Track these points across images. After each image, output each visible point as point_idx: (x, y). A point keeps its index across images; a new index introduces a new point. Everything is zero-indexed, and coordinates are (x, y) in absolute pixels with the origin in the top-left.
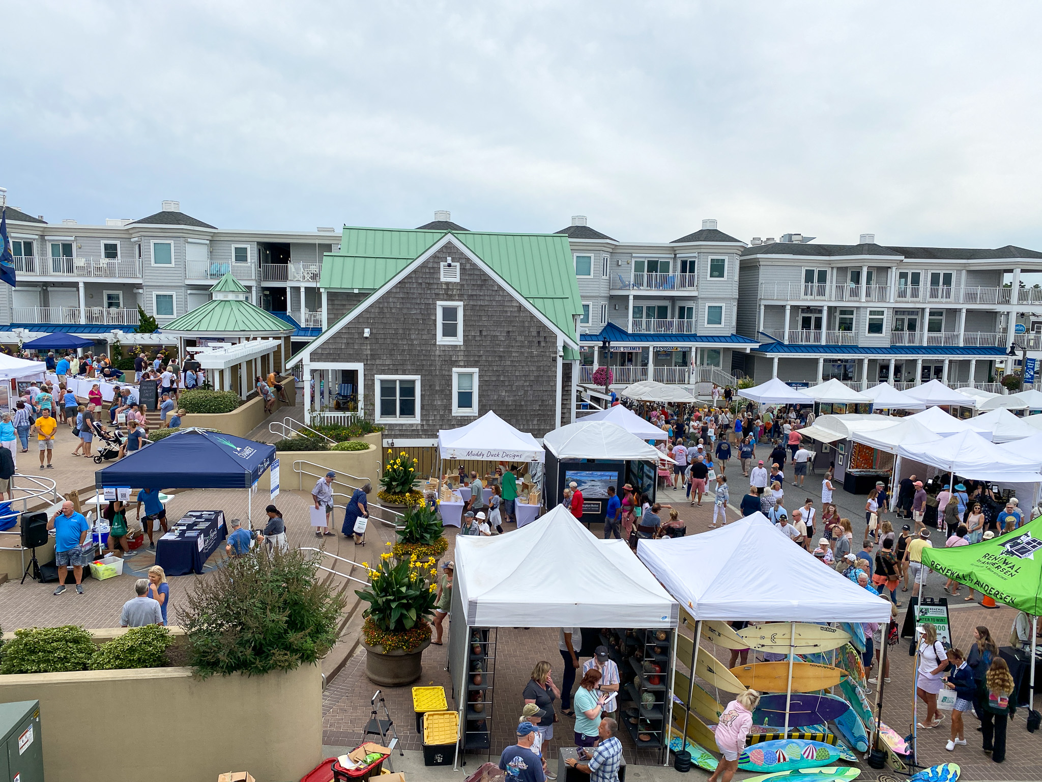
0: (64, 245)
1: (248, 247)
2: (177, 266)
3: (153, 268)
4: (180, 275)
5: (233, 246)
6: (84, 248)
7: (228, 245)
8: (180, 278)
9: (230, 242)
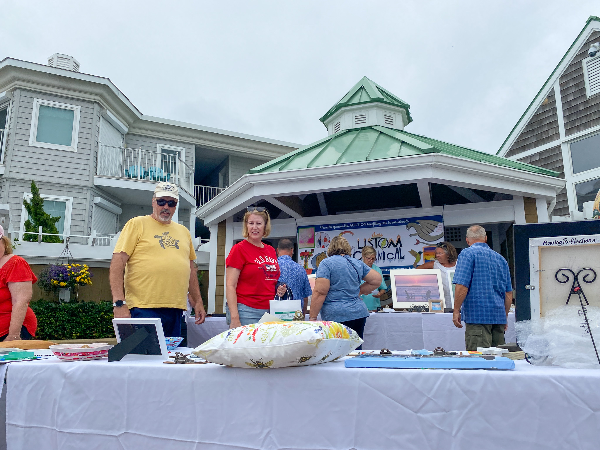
1: (182, 150)
2: (81, 151)
3: (31, 149)
4: (87, 167)
5: (160, 147)
7: (149, 144)
8: (87, 173)
9: (155, 141)
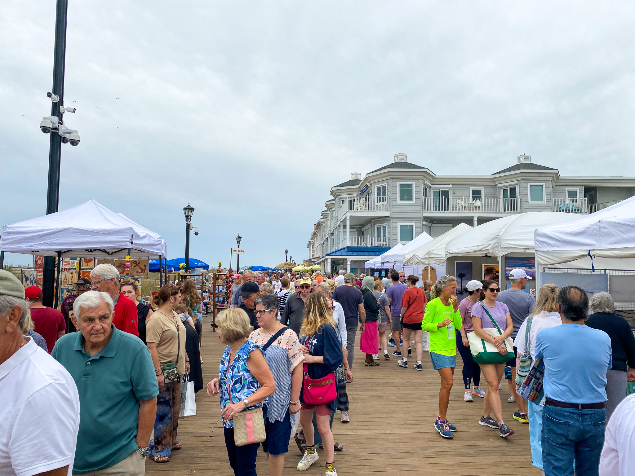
0: (442, 191)
1: (577, 190)
2: (548, 203)
3: (529, 205)
5: (567, 189)
6: (458, 193)
7: (562, 189)
9: (565, 187)
